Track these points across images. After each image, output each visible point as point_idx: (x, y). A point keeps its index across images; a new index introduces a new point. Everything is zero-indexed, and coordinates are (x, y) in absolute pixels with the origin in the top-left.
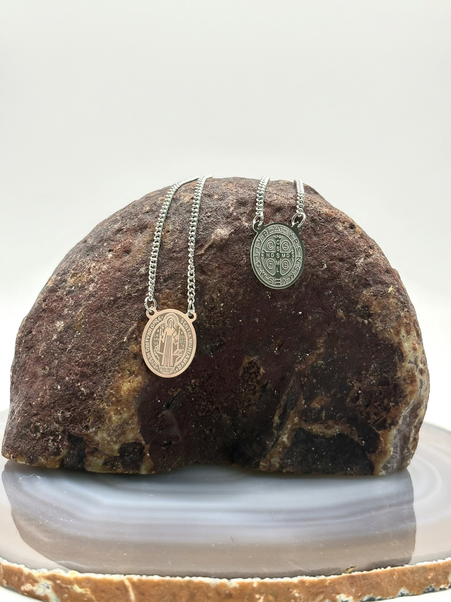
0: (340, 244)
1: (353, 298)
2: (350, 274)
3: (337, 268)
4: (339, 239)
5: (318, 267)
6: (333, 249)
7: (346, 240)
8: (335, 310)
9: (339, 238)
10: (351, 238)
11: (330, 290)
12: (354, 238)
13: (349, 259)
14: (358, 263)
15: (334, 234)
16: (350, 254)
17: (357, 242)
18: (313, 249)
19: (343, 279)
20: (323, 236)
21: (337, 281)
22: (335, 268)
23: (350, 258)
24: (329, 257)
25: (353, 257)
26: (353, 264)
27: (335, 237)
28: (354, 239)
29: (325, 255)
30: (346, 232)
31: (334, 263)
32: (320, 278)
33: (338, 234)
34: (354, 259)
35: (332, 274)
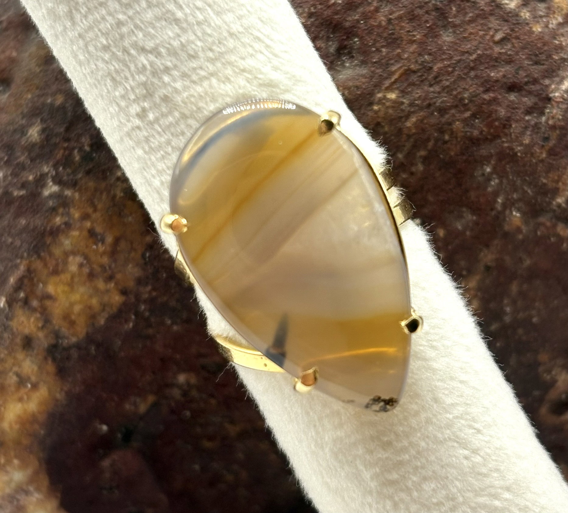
0: (509, 46)
1: (544, 181)
2: (536, 124)
3: (502, 112)
4: (507, 34)
5: (453, 111)
6: (491, 64)
7: (525, 34)
8: (499, 212)
9: (508, 31)
10: (540, 30)
11: (487, 165)
12: (547, 26)
13: (534, 84)
14: (557, 94)
15: (494, 23)
16: (536, 71)
17: (555, 38)
18: (439, 65)
19: (517, 137)
20: (465, 30)
21: (503, 142)
22: (496, 111)
23: (535, 81)
24: (482, 84)
25: (544, 77)
26: (544, 96)
27: (497, 31)
28: (546, 30)
29: (472, 79)
30: (526, 14)
31: (495, 99)
32: (459, 139)
33: (506, 21)
34: (547, 82)
35: (490, 125)
